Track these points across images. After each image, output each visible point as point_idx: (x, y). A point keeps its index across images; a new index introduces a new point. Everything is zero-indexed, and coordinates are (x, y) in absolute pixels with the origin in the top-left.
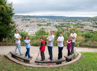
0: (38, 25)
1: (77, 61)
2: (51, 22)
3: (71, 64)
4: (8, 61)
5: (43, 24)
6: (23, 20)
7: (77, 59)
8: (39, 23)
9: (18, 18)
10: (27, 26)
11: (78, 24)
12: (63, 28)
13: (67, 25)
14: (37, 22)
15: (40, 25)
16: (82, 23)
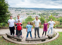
0: (26, 14)
8: (27, 13)
11: (54, 13)
12: (44, 16)
14: (26, 12)
15: (28, 14)
16: (56, 12)
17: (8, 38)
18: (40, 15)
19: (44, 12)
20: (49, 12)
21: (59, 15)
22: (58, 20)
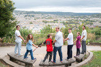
0: (43, 22)
2: (58, 19)
5: (50, 20)
8: (44, 20)
9: (21, 14)
10: (31, 23)
11: (87, 20)
14: (42, 18)
15: (46, 22)
16: (91, 19)
17: (11, 62)
18: (64, 23)
19: (71, 19)
20: (79, 19)
21: (95, 24)
22: (93, 33)
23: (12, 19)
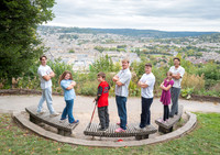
0: (95, 49)
1: (186, 133)
2: (127, 43)
3: (172, 139)
4: (19, 130)
5: (109, 46)
6: (61, 37)
7: (187, 127)
9: (52, 32)
10: (72, 52)
11: (189, 47)
13: (164, 51)
15: (101, 50)
16: (197, 46)
18: (139, 53)
19: (154, 44)
20: (172, 44)
21: (207, 56)
23: (36, 43)
